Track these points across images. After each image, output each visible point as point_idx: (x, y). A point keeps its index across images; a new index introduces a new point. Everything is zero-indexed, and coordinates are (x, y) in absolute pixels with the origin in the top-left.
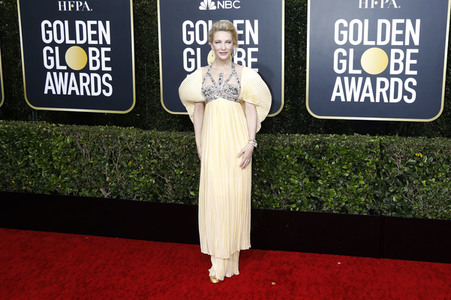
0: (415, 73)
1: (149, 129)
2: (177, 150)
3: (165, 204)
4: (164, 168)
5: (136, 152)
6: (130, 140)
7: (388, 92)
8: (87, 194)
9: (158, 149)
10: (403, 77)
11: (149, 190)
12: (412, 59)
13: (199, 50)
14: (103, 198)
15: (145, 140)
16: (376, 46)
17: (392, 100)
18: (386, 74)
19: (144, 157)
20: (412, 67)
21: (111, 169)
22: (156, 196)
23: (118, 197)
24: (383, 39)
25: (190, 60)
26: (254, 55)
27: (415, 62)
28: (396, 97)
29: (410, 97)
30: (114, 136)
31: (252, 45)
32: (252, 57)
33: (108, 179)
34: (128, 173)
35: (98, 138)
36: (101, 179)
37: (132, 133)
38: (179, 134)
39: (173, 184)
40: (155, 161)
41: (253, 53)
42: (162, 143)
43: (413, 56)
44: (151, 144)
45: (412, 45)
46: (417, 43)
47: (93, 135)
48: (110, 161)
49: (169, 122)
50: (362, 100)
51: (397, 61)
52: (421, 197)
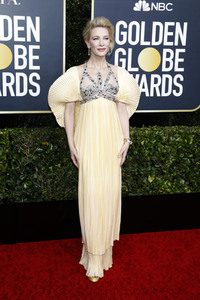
0: (38, 68)
7: (14, 86)
10: (27, 71)
12: (34, 54)
17: (19, 94)
20: (35, 63)
27: (37, 57)
28: (22, 91)
29: (35, 91)
43: (35, 52)
45: (33, 42)
46: (38, 39)
51: (21, 57)
52: (49, 181)
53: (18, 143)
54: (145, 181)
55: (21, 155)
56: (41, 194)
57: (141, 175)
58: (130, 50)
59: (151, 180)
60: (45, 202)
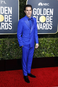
0: (11, 21)
12: (10, 18)
20: (11, 20)
27: (11, 18)
55: (6, 46)
56: (12, 57)
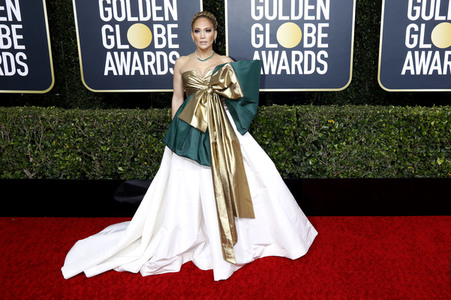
1: (70, 107)
2: (103, 127)
3: (93, 181)
4: (91, 145)
5: (60, 132)
6: (53, 120)
7: (302, 65)
8: (10, 176)
9: (83, 128)
10: (316, 49)
11: (76, 168)
13: (117, 27)
14: (28, 179)
15: (67, 119)
16: (290, 21)
17: (306, 72)
18: (300, 47)
19: (68, 136)
21: (34, 149)
22: (83, 174)
23: (44, 177)
24: (297, 14)
25: (109, 37)
26: (174, 31)
28: (309, 69)
29: (322, 69)
30: (35, 116)
31: (171, 21)
32: (173, 33)
33: (31, 160)
34: (53, 153)
35: (17, 119)
36: (23, 160)
37: (54, 113)
38: (103, 112)
39: (100, 161)
40: (81, 139)
41: (172, 29)
42: (86, 121)
43: (324, 30)
44: (74, 122)
45: (323, 20)
46: (327, 17)
47: (12, 117)
48: (33, 142)
49: (91, 101)
50: (279, 73)
51: (310, 35)
52: (334, 159)
53: (305, 120)
54: (433, 163)
57: (429, 157)
58: (423, 26)
59: (439, 162)
60: (329, 180)
